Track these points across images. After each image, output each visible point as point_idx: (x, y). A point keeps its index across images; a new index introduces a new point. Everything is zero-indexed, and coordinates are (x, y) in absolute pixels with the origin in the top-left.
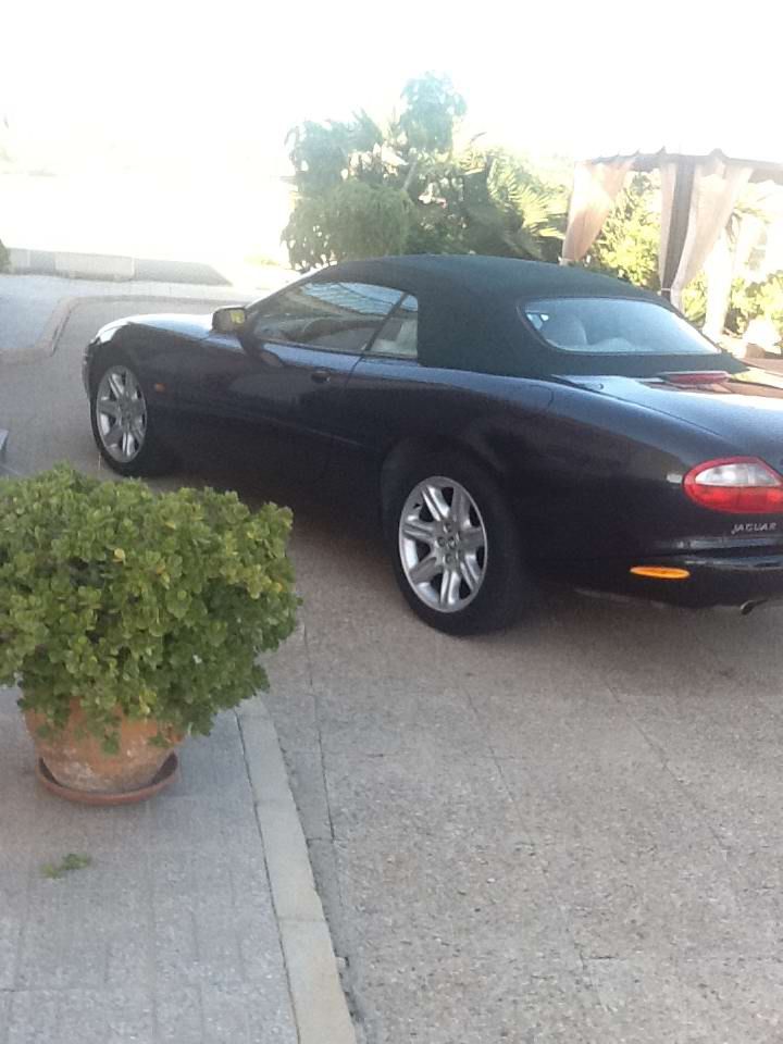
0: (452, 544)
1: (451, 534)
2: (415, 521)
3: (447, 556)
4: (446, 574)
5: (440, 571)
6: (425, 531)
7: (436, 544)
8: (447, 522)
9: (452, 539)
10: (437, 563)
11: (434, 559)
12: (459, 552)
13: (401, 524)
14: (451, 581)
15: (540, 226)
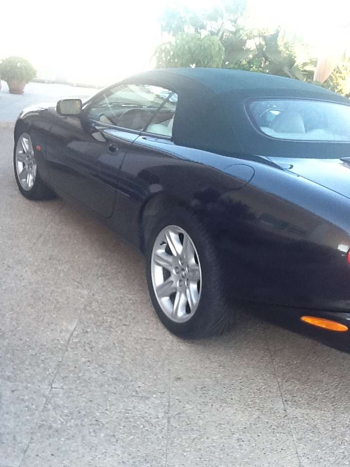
0: (183, 273)
1: (183, 267)
2: (162, 253)
3: (180, 281)
4: (178, 294)
5: (174, 291)
6: (167, 262)
7: (174, 272)
8: (180, 257)
9: (183, 270)
10: (174, 285)
11: (172, 282)
12: (188, 280)
13: (153, 255)
14: (181, 300)
15: (305, 64)
